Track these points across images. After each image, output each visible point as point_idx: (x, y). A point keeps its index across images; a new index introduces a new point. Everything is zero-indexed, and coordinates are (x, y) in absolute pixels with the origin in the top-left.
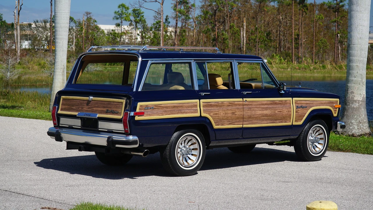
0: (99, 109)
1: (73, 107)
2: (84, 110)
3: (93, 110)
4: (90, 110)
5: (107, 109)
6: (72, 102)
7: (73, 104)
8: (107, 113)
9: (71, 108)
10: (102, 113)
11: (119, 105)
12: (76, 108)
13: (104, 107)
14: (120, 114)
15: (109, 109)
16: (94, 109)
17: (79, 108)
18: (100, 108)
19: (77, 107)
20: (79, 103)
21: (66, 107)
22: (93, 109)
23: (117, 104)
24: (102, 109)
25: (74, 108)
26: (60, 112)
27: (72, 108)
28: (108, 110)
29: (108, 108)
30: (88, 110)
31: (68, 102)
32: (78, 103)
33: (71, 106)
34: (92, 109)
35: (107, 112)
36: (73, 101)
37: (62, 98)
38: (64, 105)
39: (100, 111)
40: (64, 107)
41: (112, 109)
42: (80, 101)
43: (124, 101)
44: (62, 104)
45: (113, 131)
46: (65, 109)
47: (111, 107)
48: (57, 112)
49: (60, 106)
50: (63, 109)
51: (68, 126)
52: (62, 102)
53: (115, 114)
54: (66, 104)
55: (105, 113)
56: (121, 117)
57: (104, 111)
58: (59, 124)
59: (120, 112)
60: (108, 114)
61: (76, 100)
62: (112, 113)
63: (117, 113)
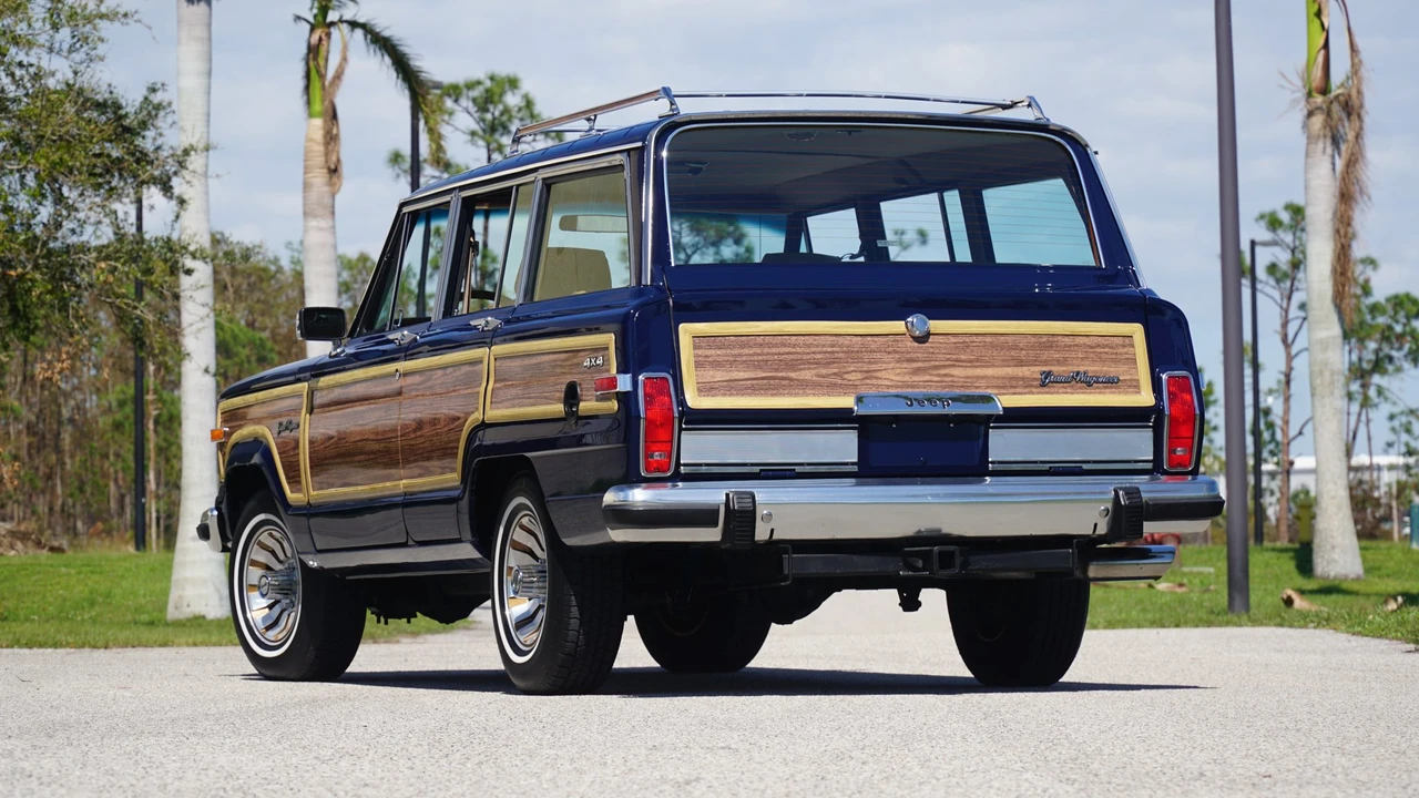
0: (990, 372)
1: (793, 375)
2: (886, 383)
3: (946, 379)
4: (927, 378)
5: (1046, 369)
6: (774, 350)
7: (791, 357)
8: (1046, 389)
9: (785, 378)
10: (1018, 390)
11: (1112, 347)
12: (818, 376)
13: (1020, 363)
14: (1135, 386)
15: (1055, 369)
16: (956, 372)
17: (846, 376)
19: (824, 371)
20: (832, 352)
21: (742, 375)
22: (952, 376)
23: (1098, 346)
24: (1010, 371)
25: (807, 375)
26: (694, 400)
27: (791, 379)
28: (1049, 374)
29: (1046, 363)
30: (916, 378)
31: (746, 351)
32: (829, 349)
33: (776, 370)
34: (938, 375)
35: (1047, 381)
36: (784, 345)
37: (687, 332)
38: (716, 365)
39: (1000, 383)
40: (720, 375)
41: (1076, 369)
42: (841, 339)
43: (1136, 330)
44: (698, 365)
45: (1085, 466)
46: (731, 388)
47: (1065, 359)
48: (682, 402)
49: (688, 371)
50: (716, 385)
51: (757, 469)
52: (697, 351)
53: (1097, 388)
54: (731, 363)
55: (1034, 390)
56: (1146, 398)
57: (1023, 379)
58: (678, 464)
59: (1131, 380)
60: (1058, 393)
61: (807, 338)
62: (1079, 384)
63: (1112, 382)
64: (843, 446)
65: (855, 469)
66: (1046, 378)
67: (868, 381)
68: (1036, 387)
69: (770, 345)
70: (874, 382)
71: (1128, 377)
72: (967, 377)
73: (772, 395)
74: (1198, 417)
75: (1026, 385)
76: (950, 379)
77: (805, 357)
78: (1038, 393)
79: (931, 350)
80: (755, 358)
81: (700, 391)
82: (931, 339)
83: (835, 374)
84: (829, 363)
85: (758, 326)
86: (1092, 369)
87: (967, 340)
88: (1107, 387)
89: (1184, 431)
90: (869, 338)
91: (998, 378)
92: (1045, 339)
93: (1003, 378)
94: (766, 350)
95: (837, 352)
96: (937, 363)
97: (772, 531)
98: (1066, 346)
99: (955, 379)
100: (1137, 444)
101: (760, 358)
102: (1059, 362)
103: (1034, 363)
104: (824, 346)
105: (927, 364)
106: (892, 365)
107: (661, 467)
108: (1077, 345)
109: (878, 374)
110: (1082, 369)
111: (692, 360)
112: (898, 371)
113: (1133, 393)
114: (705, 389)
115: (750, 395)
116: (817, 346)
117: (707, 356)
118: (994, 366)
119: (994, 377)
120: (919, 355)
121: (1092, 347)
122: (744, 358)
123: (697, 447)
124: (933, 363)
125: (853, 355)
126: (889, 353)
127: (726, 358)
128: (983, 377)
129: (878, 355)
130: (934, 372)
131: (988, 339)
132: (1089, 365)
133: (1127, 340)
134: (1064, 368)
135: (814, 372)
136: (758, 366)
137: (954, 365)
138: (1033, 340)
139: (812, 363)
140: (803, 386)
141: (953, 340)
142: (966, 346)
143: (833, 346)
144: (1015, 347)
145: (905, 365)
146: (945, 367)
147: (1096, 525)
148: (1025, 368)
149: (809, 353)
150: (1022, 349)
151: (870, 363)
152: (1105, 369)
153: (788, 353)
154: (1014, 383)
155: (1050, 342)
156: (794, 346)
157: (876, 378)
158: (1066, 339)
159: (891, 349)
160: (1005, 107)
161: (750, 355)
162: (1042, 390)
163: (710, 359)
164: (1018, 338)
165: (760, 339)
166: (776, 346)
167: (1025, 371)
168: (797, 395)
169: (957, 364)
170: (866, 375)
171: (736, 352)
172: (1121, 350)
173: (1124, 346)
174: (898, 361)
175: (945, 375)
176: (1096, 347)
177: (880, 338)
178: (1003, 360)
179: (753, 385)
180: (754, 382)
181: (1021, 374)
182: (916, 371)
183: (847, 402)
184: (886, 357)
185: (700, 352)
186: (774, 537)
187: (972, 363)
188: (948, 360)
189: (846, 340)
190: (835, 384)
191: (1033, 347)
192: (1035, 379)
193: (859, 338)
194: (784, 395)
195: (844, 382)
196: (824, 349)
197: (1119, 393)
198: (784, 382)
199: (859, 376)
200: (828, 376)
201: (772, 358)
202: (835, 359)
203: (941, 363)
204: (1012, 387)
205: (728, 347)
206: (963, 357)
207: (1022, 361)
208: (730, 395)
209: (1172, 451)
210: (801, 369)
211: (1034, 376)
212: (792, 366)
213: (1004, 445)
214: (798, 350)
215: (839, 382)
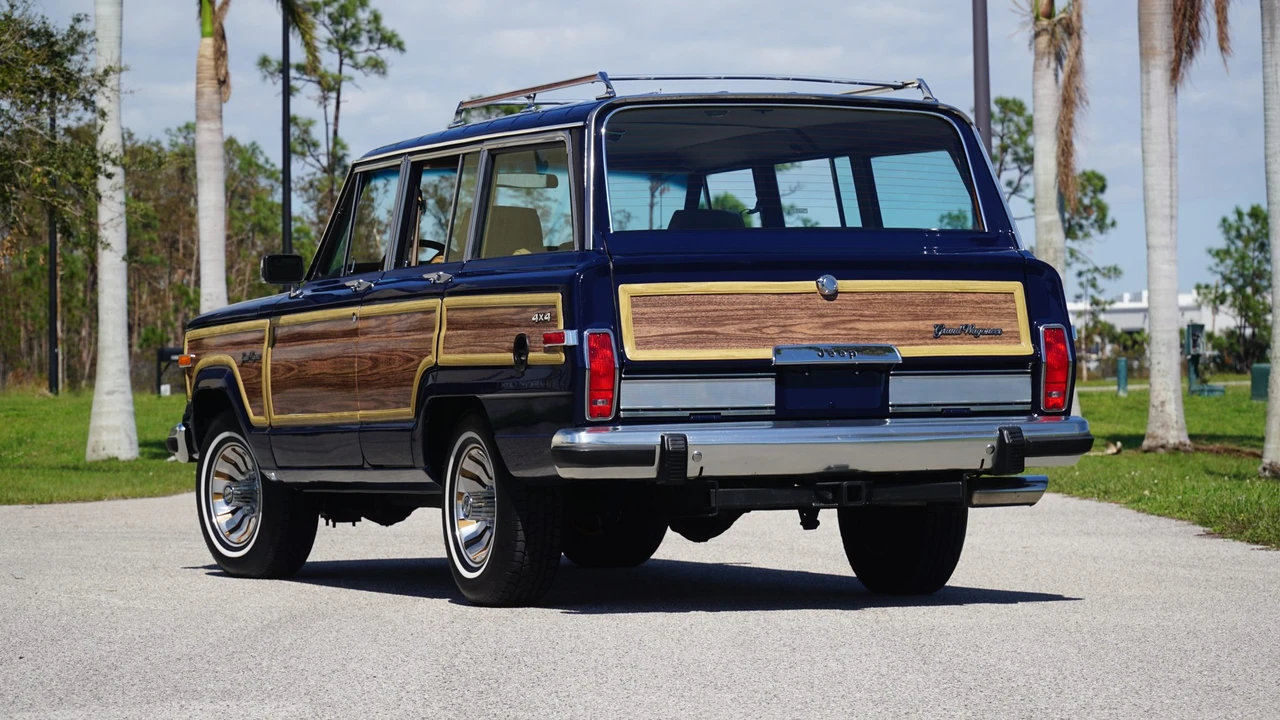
0: (890, 325)
1: (718, 330)
2: (800, 336)
3: (852, 332)
4: (836, 331)
5: (939, 322)
6: (702, 308)
7: (717, 313)
8: (939, 341)
9: (711, 333)
10: (915, 342)
11: (996, 303)
12: (741, 330)
13: (917, 317)
14: (1016, 337)
15: (947, 323)
16: (861, 326)
17: (764, 330)
18: (893, 320)
19: (746, 326)
20: (753, 309)
21: (674, 330)
22: (857, 329)
23: (984, 302)
24: (907, 325)
25: (731, 329)
26: (633, 353)
27: (717, 334)
28: (941, 327)
29: (939, 317)
30: (826, 332)
31: (677, 309)
32: (750, 307)
33: (704, 326)
34: (845, 329)
35: (939, 333)
36: (710, 303)
37: (626, 292)
38: (652, 321)
39: (899, 335)
40: (655, 331)
41: (965, 322)
42: (760, 298)
43: (1016, 288)
44: (636, 321)
45: (973, 408)
46: (664, 341)
47: (956, 314)
48: (622, 355)
49: (627, 327)
50: (652, 339)
51: (687, 413)
52: (634, 309)
53: (984, 339)
54: (665, 319)
55: (929, 341)
56: (1025, 348)
57: (919, 331)
58: (618, 410)
59: (1012, 332)
60: (949, 344)
61: (731, 296)
62: (968, 336)
63: (995, 334)
64: (762, 392)
65: (773, 412)
66: (939, 331)
67: (784, 335)
68: (930, 339)
69: (699, 304)
70: (790, 335)
71: (1010, 329)
72: (871, 331)
73: (701, 348)
74: (1071, 364)
75: (922, 337)
76: (856, 332)
77: (729, 313)
78: (932, 344)
79: (839, 307)
80: (686, 315)
81: (637, 344)
82: (839, 296)
83: (756, 329)
84: (750, 319)
85: (687, 287)
86: (978, 322)
87: (870, 297)
88: (991, 338)
89: (1060, 377)
90: (784, 297)
91: (897, 331)
92: (937, 296)
93: (902, 331)
94: (695, 308)
95: (757, 309)
96: (844, 318)
97: (702, 468)
98: (956, 302)
99: (860, 332)
100: (1017, 388)
101: (690, 314)
102: (949, 316)
103: (928, 317)
104: (746, 303)
105: (835, 319)
106: (805, 320)
107: (604, 412)
108: (965, 302)
109: (793, 329)
110: (970, 322)
111: (631, 317)
112: (810, 325)
113: (1014, 343)
114: (642, 343)
115: (682, 348)
116: (739, 304)
117: (643, 314)
118: (896, 321)
119: (894, 330)
120: (828, 311)
121: (977, 303)
122: (676, 315)
123: (635, 394)
124: (841, 318)
125: (771, 311)
126: (802, 309)
127: (660, 315)
128: (884, 331)
129: (793, 312)
130: (842, 326)
131: (889, 297)
132: (976, 319)
133: (1009, 297)
134: (955, 322)
135: (736, 327)
136: (688, 322)
137: (859, 320)
138: (928, 297)
139: (733, 319)
140: (728, 340)
141: (858, 297)
142: (869, 303)
143: (754, 303)
144: (911, 304)
145: (817, 320)
146: (851, 321)
147: (983, 460)
148: (921, 322)
149: (732, 310)
150: (918, 305)
151: (786, 318)
152: (989, 322)
153: (714, 310)
154: (911, 335)
155: (942, 298)
156: (720, 304)
157: (791, 332)
158: (956, 296)
159: (803, 306)
160: (896, 88)
161: (681, 312)
162: (934, 341)
163: (646, 316)
164: (914, 295)
165: (690, 298)
166: (703, 304)
167: (921, 325)
168: (722, 347)
169: (861, 318)
170: (783, 329)
171: (668, 309)
172: (1004, 306)
173: (1006, 302)
174: (810, 317)
175: (851, 329)
176: (983, 303)
177: (794, 297)
178: (901, 315)
179: (684, 339)
180: (685, 336)
181: (917, 328)
182: (826, 326)
183: (766, 353)
184: (800, 313)
185: (637, 310)
186: (703, 474)
187: (876, 318)
188: (854, 315)
189: (765, 299)
190: (756, 338)
191: (927, 304)
192: (930, 332)
193: (776, 296)
194: (711, 347)
195: (764, 336)
196: (746, 306)
197: (1002, 343)
198: (711, 336)
199: (777, 330)
200: (749, 330)
201: (700, 314)
202: (755, 316)
203: (848, 318)
204: (909, 339)
205: (661, 305)
206: (866, 313)
207: (917, 316)
208: (664, 348)
209: (1048, 395)
210: (725, 325)
211: (929, 329)
212: (718, 322)
213: (902, 390)
214: (723, 307)
215: (759, 335)
